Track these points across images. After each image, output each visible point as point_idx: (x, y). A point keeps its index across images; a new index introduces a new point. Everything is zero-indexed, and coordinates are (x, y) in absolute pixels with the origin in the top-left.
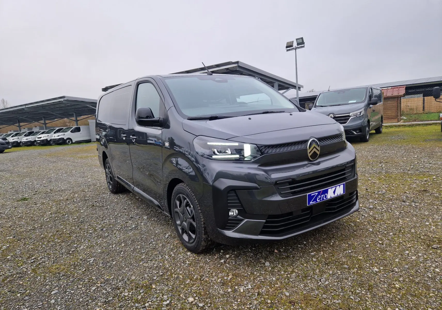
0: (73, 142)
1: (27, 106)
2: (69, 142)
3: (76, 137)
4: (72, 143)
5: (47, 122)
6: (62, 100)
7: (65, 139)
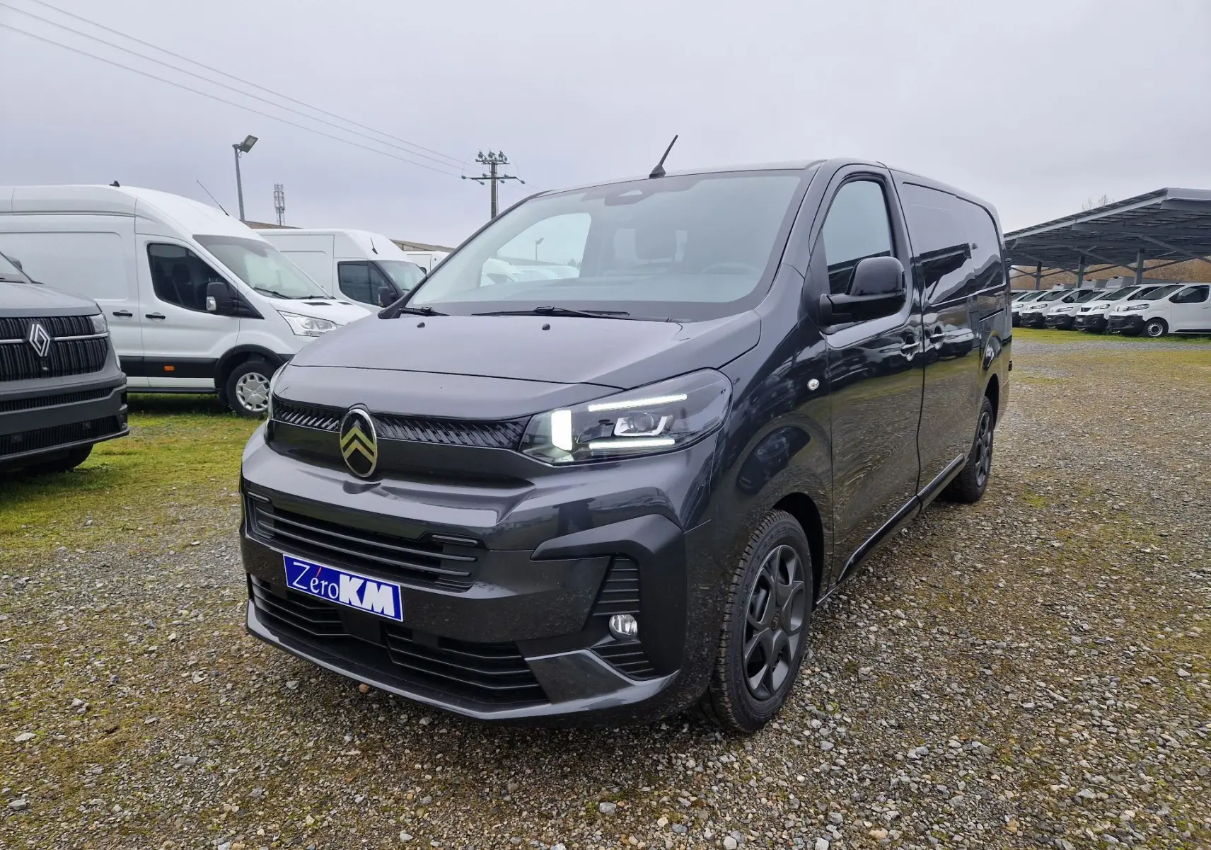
0: (1170, 332)
1: (1079, 221)
2: (1155, 330)
3: (1182, 317)
4: (1165, 334)
5: (1147, 263)
6: (1159, 200)
7: (1145, 319)
